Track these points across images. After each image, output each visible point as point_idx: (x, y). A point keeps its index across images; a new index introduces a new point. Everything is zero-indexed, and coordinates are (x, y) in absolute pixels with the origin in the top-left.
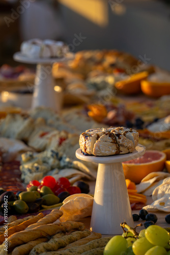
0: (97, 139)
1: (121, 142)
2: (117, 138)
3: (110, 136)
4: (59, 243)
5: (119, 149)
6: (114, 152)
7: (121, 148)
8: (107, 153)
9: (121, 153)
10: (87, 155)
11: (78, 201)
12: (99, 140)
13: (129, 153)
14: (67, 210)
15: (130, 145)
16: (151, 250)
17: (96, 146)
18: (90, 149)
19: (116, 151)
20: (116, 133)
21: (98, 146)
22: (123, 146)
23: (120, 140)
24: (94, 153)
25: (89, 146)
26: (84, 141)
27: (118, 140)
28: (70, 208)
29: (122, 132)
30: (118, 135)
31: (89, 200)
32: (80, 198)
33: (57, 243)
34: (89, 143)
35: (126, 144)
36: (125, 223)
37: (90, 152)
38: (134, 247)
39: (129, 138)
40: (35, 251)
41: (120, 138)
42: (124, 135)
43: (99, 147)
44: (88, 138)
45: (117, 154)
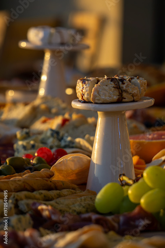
0: (97, 83)
1: (124, 88)
2: (121, 83)
3: (111, 81)
4: (45, 196)
5: (122, 95)
6: (115, 98)
7: (124, 95)
8: (108, 99)
9: (124, 100)
10: (85, 102)
11: (73, 161)
12: (99, 84)
13: (134, 101)
14: (60, 171)
15: (135, 91)
16: (150, 193)
17: (95, 90)
18: (88, 94)
19: (118, 97)
20: (120, 78)
21: (97, 91)
22: (126, 91)
23: (124, 86)
24: (93, 99)
25: (87, 91)
26: (81, 86)
27: (121, 85)
28: (63, 168)
29: (127, 78)
30: (122, 80)
31: (86, 160)
32: (75, 157)
33: (43, 195)
34: (86, 88)
35: (130, 90)
36: (124, 175)
37: (88, 98)
38: (130, 192)
39: (135, 84)
40: (14, 197)
41: (123, 84)
42: (129, 80)
43: (98, 93)
44: (86, 82)
45: (119, 101)
